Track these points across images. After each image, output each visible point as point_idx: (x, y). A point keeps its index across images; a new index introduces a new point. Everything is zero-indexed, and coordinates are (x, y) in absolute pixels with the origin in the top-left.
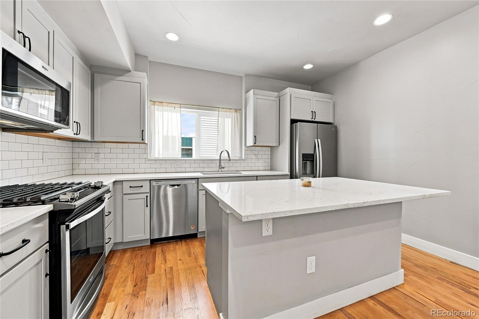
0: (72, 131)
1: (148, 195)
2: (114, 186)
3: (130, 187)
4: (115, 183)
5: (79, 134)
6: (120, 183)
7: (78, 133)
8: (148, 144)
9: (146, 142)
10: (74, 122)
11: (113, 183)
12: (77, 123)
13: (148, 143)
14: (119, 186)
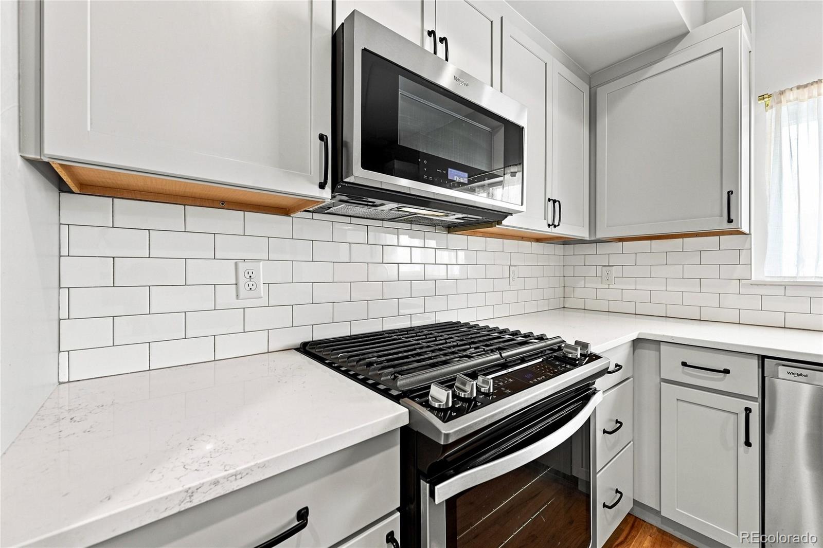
0: (545, 219)
1: (755, 407)
2: (637, 351)
3: (684, 364)
4: (637, 343)
5: (558, 225)
6: (653, 346)
7: (556, 223)
8: (750, 234)
9: (745, 229)
10: (549, 200)
11: (630, 344)
12: (555, 201)
13: (752, 232)
14: (648, 354)
